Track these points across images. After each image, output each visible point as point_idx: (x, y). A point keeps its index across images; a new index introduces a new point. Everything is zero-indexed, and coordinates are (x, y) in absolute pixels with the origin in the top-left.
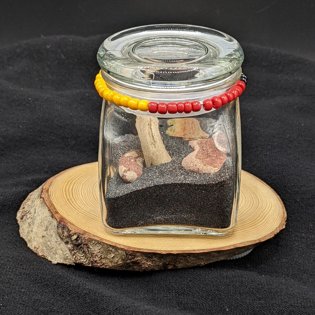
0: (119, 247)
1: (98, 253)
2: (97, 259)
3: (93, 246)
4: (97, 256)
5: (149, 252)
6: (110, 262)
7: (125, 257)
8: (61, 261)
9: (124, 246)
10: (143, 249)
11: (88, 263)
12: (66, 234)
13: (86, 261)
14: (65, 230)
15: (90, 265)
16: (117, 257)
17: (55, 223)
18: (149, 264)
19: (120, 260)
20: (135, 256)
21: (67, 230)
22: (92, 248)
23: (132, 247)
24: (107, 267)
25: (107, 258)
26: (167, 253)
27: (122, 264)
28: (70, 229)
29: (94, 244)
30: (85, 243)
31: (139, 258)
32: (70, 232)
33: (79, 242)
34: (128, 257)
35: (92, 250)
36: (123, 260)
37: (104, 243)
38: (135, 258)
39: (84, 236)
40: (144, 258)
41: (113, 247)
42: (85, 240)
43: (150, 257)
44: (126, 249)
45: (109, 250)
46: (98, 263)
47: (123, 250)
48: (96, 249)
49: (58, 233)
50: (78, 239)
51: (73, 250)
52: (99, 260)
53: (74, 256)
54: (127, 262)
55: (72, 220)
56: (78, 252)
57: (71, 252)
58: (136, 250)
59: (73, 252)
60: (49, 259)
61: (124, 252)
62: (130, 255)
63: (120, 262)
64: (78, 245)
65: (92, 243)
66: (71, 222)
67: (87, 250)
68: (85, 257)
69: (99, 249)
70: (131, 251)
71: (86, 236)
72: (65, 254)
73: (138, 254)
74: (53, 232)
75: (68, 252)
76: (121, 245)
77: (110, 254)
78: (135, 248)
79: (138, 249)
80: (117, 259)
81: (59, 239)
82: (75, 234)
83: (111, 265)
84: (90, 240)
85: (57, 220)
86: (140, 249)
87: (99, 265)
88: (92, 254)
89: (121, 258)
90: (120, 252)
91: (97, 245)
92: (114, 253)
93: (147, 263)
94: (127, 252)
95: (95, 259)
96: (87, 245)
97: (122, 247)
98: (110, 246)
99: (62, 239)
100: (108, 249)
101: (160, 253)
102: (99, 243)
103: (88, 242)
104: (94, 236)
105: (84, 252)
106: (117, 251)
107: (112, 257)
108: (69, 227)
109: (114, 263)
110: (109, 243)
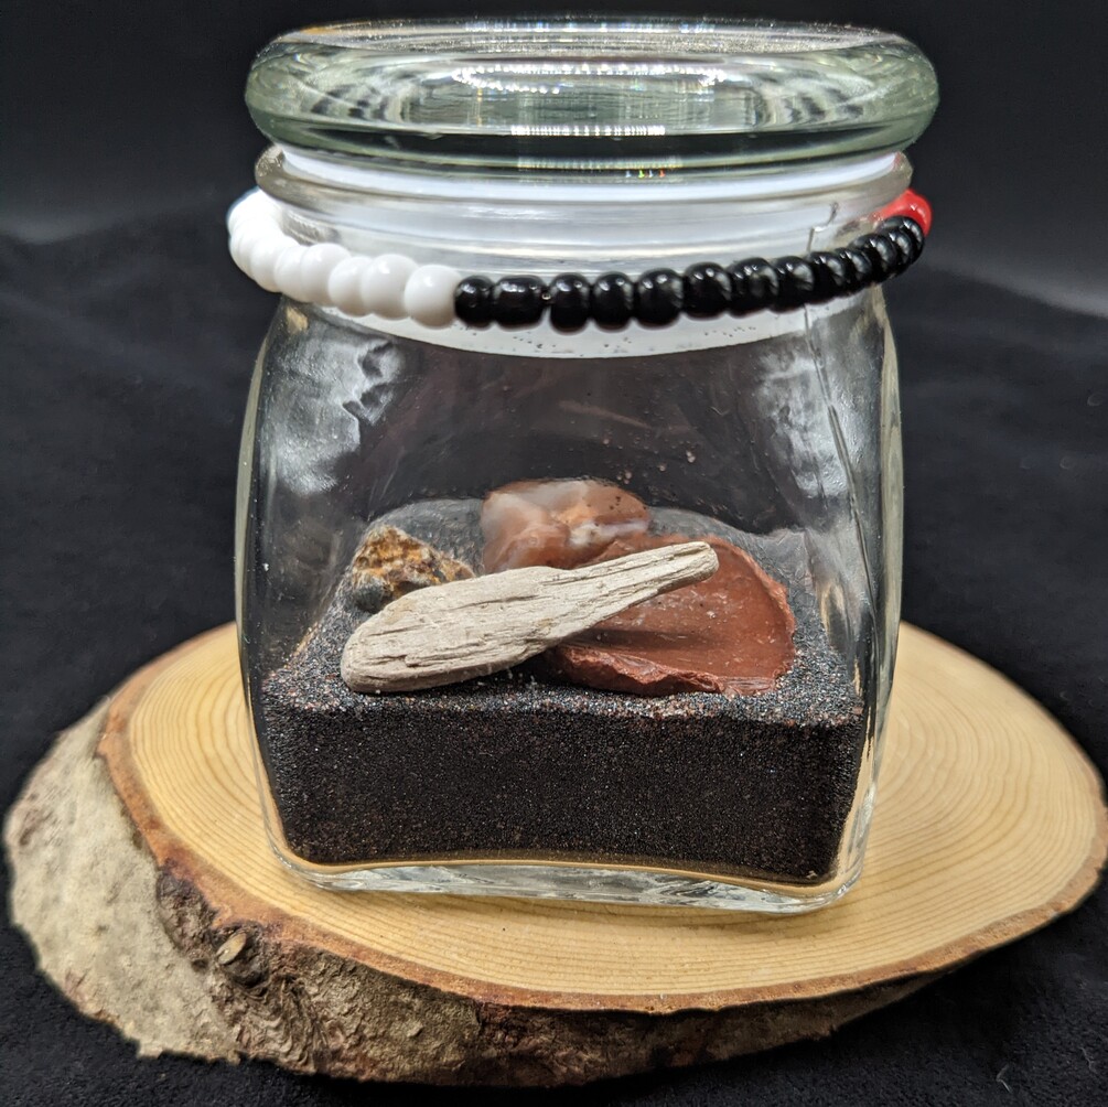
0: (445, 988)
1: (345, 1015)
2: (340, 1041)
3: (320, 985)
4: (341, 1027)
5: (589, 1007)
6: (402, 1052)
7: (476, 1033)
8: (180, 1045)
9: (469, 982)
10: (558, 995)
11: (300, 1060)
12: (192, 926)
13: (292, 1048)
14: (188, 910)
15: (311, 1069)
16: (436, 1036)
17: (147, 872)
18: (590, 1061)
19: (450, 1048)
20: (524, 1029)
21: (199, 907)
22: (315, 995)
23: (506, 989)
24: (391, 1076)
25: (389, 1039)
26: (675, 1009)
27: (459, 1062)
28: (214, 905)
29: (323, 973)
30: (282, 973)
31: (544, 1038)
32: (211, 919)
33: (256, 966)
34: (492, 1035)
35: (318, 1003)
36: (463, 1045)
37: (372, 971)
38: (525, 1040)
39: (278, 940)
40: (568, 1034)
41: (417, 989)
42: (283, 956)
43: (592, 1032)
44: (478, 998)
45: (395, 1003)
46: (346, 1060)
47: (466, 1006)
48: (335, 999)
49: (164, 923)
50: (250, 953)
51: (229, 1000)
52: (351, 1047)
53: (237, 1029)
54: (485, 1054)
55: (220, 859)
56: (251, 1008)
57: (221, 1008)
58: (528, 1004)
59: (229, 1011)
60: (129, 1030)
61: (470, 1012)
62: (501, 1026)
63: (450, 1056)
64: (252, 983)
65: (316, 969)
66: (217, 866)
67: (292, 1005)
68: (287, 1033)
69: (352, 1000)
70: (506, 1008)
71: (287, 939)
72: (195, 1013)
73: (538, 1021)
74: (139, 910)
75: (206, 1004)
76: (454, 977)
77: (403, 1019)
78: (522, 992)
79: (535, 994)
80: (437, 1044)
81: (168, 948)
82: (236, 929)
83: (407, 1067)
84: (305, 957)
85: (154, 857)
86: (546, 996)
87: (351, 1068)
88: (317, 1023)
89: (456, 1035)
90: (450, 1011)
91: (339, 979)
92: (419, 1015)
93: (581, 1054)
94: (484, 1014)
95: (333, 1044)
96: (289, 979)
97: (459, 991)
98: (403, 984)
99: (178, 946)
100: (392, 998)
101: (641, 1009)
102: (348, 969)
103: (296, 968)
104: (325, 936)
105: (277, 1011)
106: (438, 1010)
107: (413, 1032)
108: (208, 896)
109: (424, 1058)
110: (395, 973)
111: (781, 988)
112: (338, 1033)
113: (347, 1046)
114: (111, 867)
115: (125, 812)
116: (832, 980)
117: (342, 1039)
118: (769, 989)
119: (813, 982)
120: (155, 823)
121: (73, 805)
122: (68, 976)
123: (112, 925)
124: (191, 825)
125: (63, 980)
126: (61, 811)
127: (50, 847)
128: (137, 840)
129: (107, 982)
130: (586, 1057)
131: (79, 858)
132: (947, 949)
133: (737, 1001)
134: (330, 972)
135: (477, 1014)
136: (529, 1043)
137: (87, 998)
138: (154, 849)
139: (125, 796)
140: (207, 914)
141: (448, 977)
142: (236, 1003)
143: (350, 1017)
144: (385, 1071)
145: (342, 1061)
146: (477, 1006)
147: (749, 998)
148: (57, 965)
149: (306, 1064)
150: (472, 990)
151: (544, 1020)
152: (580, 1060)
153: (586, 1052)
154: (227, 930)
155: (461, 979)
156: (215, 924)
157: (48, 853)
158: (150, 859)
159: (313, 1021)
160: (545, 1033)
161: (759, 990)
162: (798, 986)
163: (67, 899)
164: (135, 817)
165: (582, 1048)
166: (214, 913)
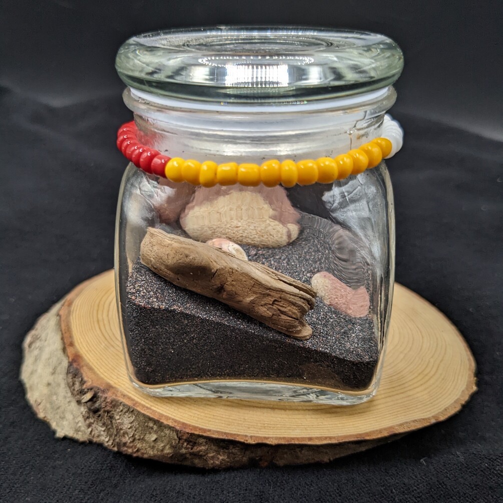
0: (165, 422)
1: (129, 429)
2: (126, 439)
3: (120, 415)
4: (127, 434)
5: (221, 437)
6: (150, 447)
7: (177, 442)
8: (70, 433)
9: (175, 421)
10: (209, 431)
11: (112, 445)
12: (77, 386)
13: (109, 440)
14: (77, 380)
15: (116, 449)
16: (162, 441)
17: (65, 363)
18: (222, 460)
19: (167, 447)
20: (195, 443)
21: (80, 379)
22: (118, 419)
23: (190, 426)
24: (146, 456)
25: (145, 440)
26: (256, 442)
27: (171, 453)
28: (85, 379)
29: (122, 411)
30: (106, 409)
31: (203, 448)
32: (83, 384)
33: (97, 405)
34: (183, 444)
35: (119, 423)
36: (172, 447)
37: (139, 412)
38: (195, 448)
39: (106, 395)
40: (214, 448)
41: (156, 422)
42: (107, 402)
43: (223, 448)
44: (178, 428)
45: (147, 426)
46: (129, 447)
47: (173, 431)
48: (126, 422)
49: (68, 384)
50: (95, 399)
51: (88, 418)
52: (131, 442)
53: (90, 429)
54: (181, 451)
55: (92, 361)
56: (95, 422)
57: (85, 420)
58: (197, 433)
59: (87, 422)
60: (54, 425)
61: (174, 433)
62: (186, 440)
63: (168, 451)
64: (96, 411)
65: (119, 409)
66: (91, 364)
67: (109, 422)
68: (108, 433)
69: (131, 423)
70: (188, 433)
71: (110, 396)
72: (77, 421)
73: (201, 440)
74: (61, 378)
75: (81, 419)
76: (170, 418)
77: (150, 433)
78: (195, 428)
79: (200, 429)
80: (162, 445)
81: (69, 394)
82: (91, 389)
83: (152, 453)
84: (115, 404)
85: (69, 358)
86: (205, 430)
87: (130, 451)
88: (118, 430)
89: (169, 442)
90: (167, 432)
91: (127, 414)
92: (156, 432)
93: (219, 456)
94: (179, 435)
95: (124, 440)
96: (108, 412)
97: (171, 424)
98: (150, 419)
99: (72, 394)
100: (146, 424)
101: (242, 441)
102: (131, 411)
103: (111, 407)
104: (124, 396)
105: (104, 424)
106: (162, 431)
107: (153, 439)
108: (84, 375)
109: (158, 450)
110: (148, 414)
111: (303, 439)
112: (126, 436)
113: (129, 441)
114: (54, 360)
115: (62, 339)
116: (326, 438)
117: (127, 438)
118: (298, 439)
119: (317, 438)
120: (72, 344)
121: (47, 334)
122: (36, 401)
123: (53, 383)
124: (85, 346)
125: (34, 402)
126: (43, 336)
127: (38, 350)
128: (64, 350)
129: (48, 406)
130: (221, 458)
131: (45, 356)
132: (380, 431)
133: (283, 442)
134: (124, 411)
135: (177, 434)
136: (196, 449)
137: (41, 411)
138: (69, 355)
139: (64, 332)
140: (82, 382)
141: (168, 418)
142: (90, 419)
143: (131, 430)
144: (143, 454)
145: (127, 447)
146: (177, 431)
147: (288, 441)
148: (33, 397)
149: (114, 447)
150: (176, 424)
151: (203, 440)
152: (218, 459)
153: (221, 456)
154: (88, 389)
155: (173, 419)
156: (84, 387)
157: (36, 352)
158: (67, 358)
159: (117, 430)
160: (204, 446)
161: (293, 439)
162: (310, 439)
163: (39, 371)
164: (65, 341)
165: (219, 454)
166: (85, 382)
